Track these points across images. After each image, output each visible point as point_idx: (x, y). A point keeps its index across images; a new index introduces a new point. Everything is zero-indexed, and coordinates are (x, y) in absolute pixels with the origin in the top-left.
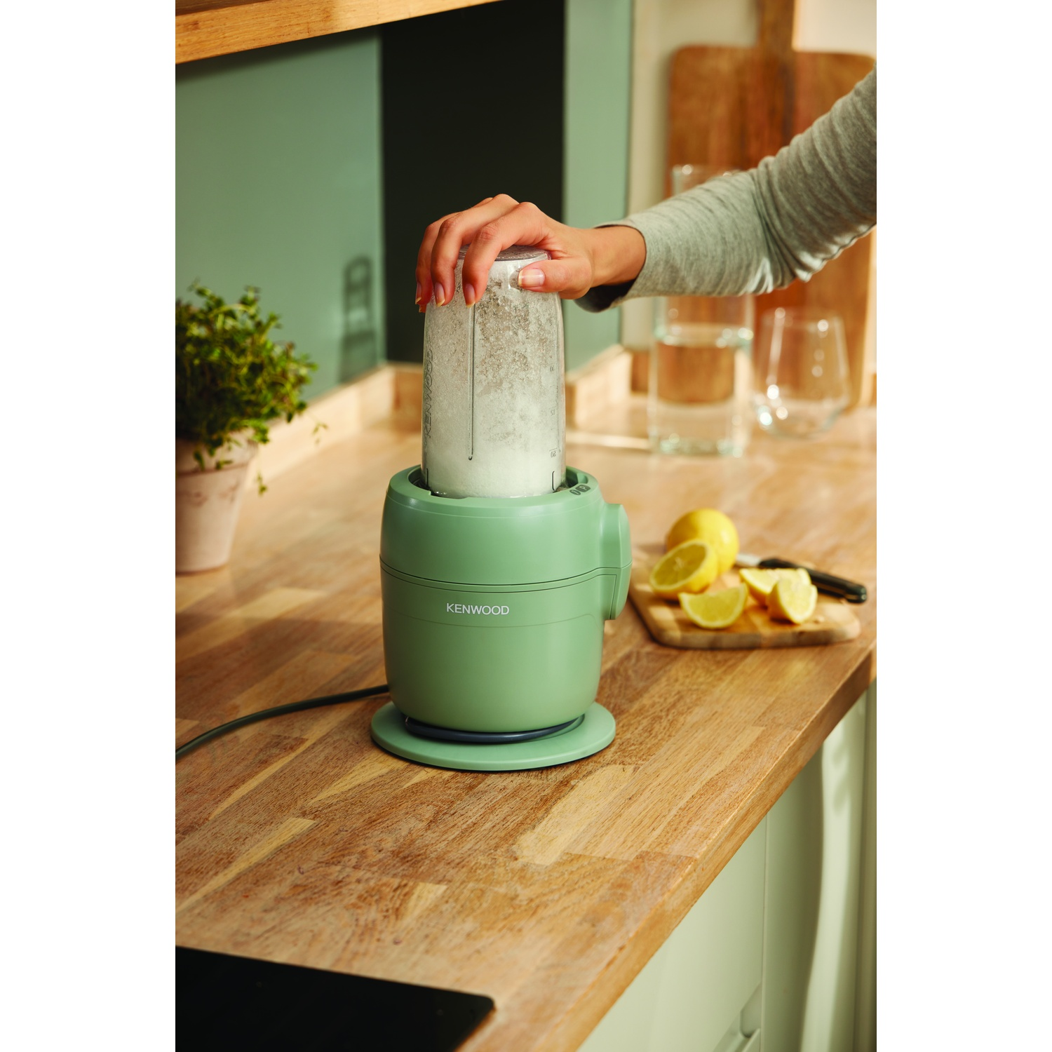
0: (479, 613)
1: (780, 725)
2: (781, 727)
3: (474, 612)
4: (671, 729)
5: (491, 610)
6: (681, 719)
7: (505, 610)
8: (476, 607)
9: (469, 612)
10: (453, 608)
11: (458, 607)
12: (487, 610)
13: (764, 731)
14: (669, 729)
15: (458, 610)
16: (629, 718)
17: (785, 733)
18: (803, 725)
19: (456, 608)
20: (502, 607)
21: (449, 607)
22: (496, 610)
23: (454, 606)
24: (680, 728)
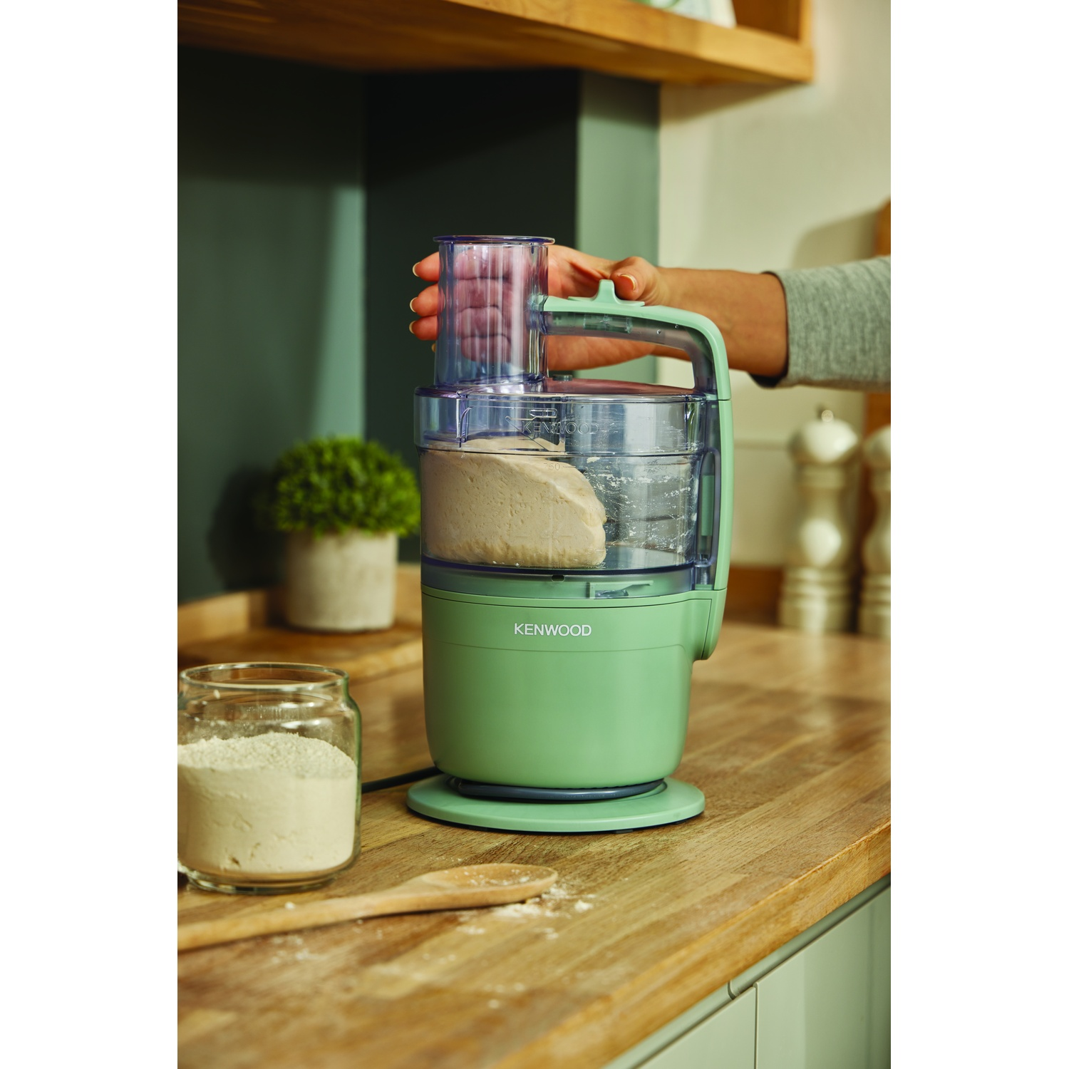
0: (555, 633)
1: (770, 873)
2: (770, 875)
3: (548, 633)
4: (618, 874)
5: (570, 630)
6: (636, 865)
7: (587, 630)
8: (552, 627)
9: (542, 633)
10: (523, 629)
11: (528, 627)
12: (564, 630)
13: (746, 878)
14: (616, 873)
15: (528, 631)
16: (565, 863)
17: (774, 880)
18: (801, 873)
19: (526, 629)
20: (583, 626)
21: (517, 629)
22: (576, 630)
23: (524, 625)
24: (632, 873)
